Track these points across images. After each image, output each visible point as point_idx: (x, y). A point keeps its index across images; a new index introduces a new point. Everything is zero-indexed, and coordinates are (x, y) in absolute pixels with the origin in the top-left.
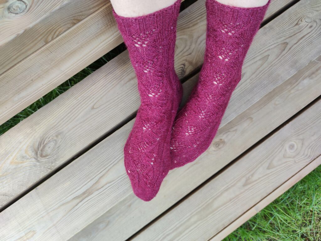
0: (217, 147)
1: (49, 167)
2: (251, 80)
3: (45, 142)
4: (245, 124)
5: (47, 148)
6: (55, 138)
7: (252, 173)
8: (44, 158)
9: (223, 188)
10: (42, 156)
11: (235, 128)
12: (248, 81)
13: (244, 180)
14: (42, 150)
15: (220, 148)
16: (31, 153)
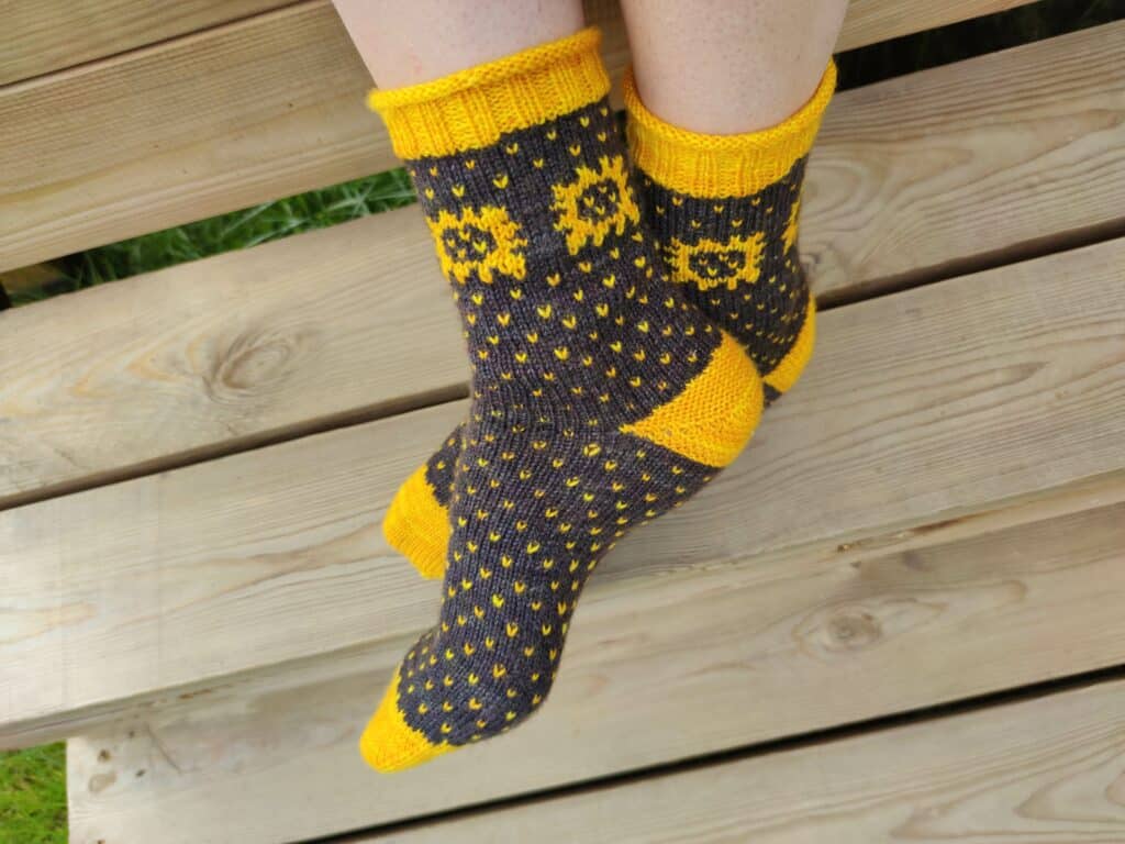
0: (841, 638)
1: (232, 425)
2: (1059, 397)
3: (258, 343)
4: (987, 601)
5: (252, 363)
6: (291, 342)
7: (946, 798)
8: (229, 390)
9: (807, 804)
10: (227, 380)
11: (942, 598)
12: (1049, 396)
13: (902, 812)
14: (236, 364)
15: (851, 648)
16: (201, 360)
